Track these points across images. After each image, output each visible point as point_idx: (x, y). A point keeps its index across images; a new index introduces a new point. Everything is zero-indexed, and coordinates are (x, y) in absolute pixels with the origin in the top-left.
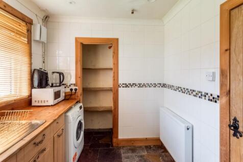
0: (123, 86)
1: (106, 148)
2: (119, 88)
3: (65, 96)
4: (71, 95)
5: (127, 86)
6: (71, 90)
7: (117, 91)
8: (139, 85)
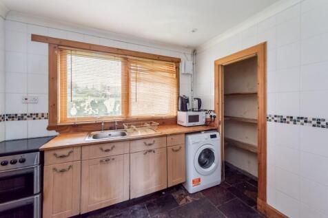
0: (276, 119)
1: (246, 204)
2: (268, 122)
3: (206, 121)
4: (211, 122)
5: (283, 120)
6: (211, 116)
7: (264, 126)
8: (315, 122)
